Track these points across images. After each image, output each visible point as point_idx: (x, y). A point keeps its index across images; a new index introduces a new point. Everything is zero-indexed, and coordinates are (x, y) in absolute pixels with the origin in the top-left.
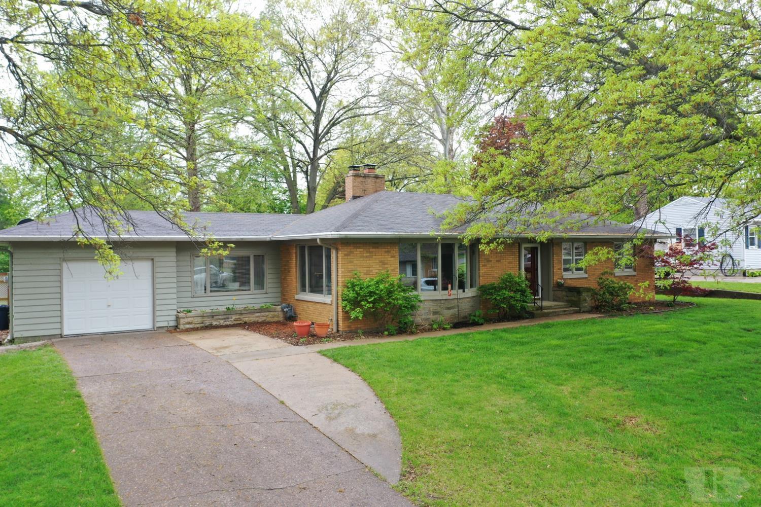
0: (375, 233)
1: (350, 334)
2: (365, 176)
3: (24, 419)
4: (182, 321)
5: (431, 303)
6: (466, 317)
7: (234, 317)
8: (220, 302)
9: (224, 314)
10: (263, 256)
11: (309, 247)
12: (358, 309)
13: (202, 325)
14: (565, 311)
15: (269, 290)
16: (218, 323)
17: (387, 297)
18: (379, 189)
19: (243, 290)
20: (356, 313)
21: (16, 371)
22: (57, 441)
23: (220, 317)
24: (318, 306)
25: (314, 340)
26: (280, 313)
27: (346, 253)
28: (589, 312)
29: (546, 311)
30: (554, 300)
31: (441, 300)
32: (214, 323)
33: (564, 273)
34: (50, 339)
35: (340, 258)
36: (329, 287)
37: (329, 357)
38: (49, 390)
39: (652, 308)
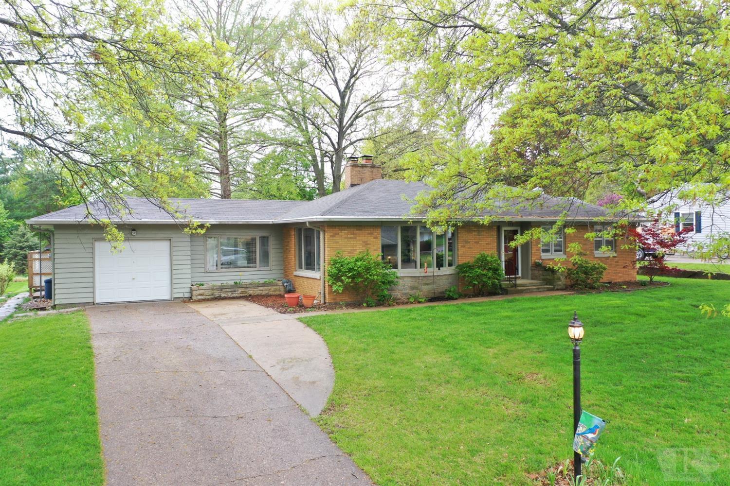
0: (357, 217)
1: (333, 306)
2: (363, 166)
3: (44, 363)
4: (195, 293)
5: (410, 279)
6: (443, 293)
7: (240, 290)
8: (229, 278)
9: (232, 287)
10: (268, 237)
11: (304, 229)
12: (339, 283)
13: (212, 296)
14: (538, 289)
15: (274, 268)
16: (226, 295)
17: (366, 273)
18: (375, 177)
19: (250, 267)
20: (338, 287)
21: (48, 329)
22: (64, 379)
23: (228, 290)
24: (311, 281)
25: (300, 310)
26: (281, 287)
27: (332, 234)
28: (562, 290)
29: (520, 288)
30: (532, 279)
31: (419, 277)
32: (223, 295)
33: (542, 254)
34: (84, 306)
35: (326, 238)
36: (319, 264)
37: (304, 323)
38: (68, 343)
39: (625, 287)
